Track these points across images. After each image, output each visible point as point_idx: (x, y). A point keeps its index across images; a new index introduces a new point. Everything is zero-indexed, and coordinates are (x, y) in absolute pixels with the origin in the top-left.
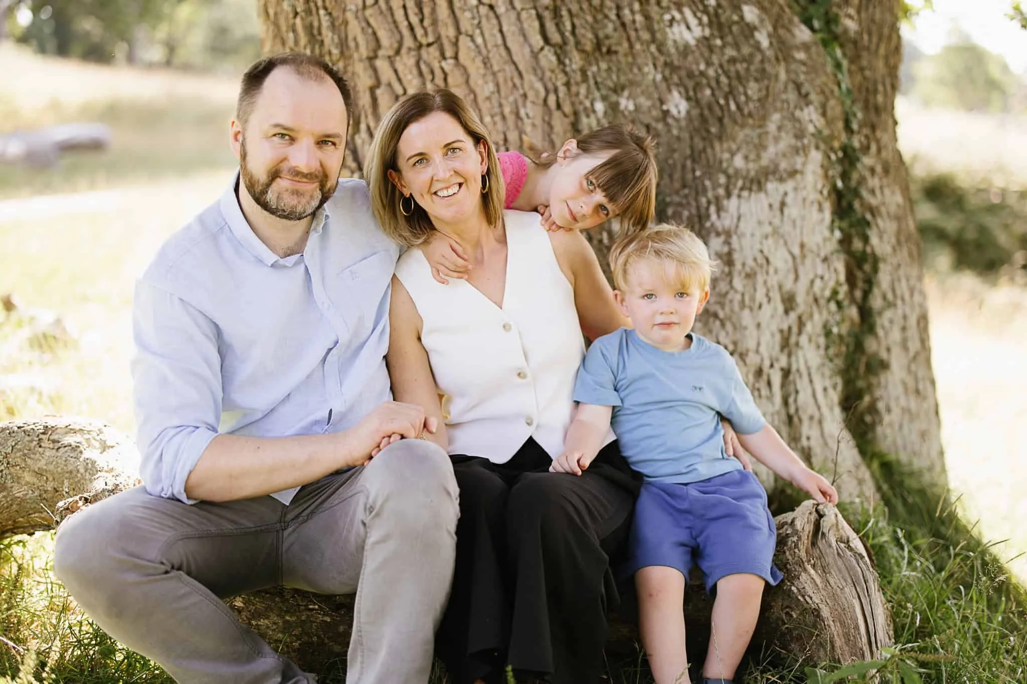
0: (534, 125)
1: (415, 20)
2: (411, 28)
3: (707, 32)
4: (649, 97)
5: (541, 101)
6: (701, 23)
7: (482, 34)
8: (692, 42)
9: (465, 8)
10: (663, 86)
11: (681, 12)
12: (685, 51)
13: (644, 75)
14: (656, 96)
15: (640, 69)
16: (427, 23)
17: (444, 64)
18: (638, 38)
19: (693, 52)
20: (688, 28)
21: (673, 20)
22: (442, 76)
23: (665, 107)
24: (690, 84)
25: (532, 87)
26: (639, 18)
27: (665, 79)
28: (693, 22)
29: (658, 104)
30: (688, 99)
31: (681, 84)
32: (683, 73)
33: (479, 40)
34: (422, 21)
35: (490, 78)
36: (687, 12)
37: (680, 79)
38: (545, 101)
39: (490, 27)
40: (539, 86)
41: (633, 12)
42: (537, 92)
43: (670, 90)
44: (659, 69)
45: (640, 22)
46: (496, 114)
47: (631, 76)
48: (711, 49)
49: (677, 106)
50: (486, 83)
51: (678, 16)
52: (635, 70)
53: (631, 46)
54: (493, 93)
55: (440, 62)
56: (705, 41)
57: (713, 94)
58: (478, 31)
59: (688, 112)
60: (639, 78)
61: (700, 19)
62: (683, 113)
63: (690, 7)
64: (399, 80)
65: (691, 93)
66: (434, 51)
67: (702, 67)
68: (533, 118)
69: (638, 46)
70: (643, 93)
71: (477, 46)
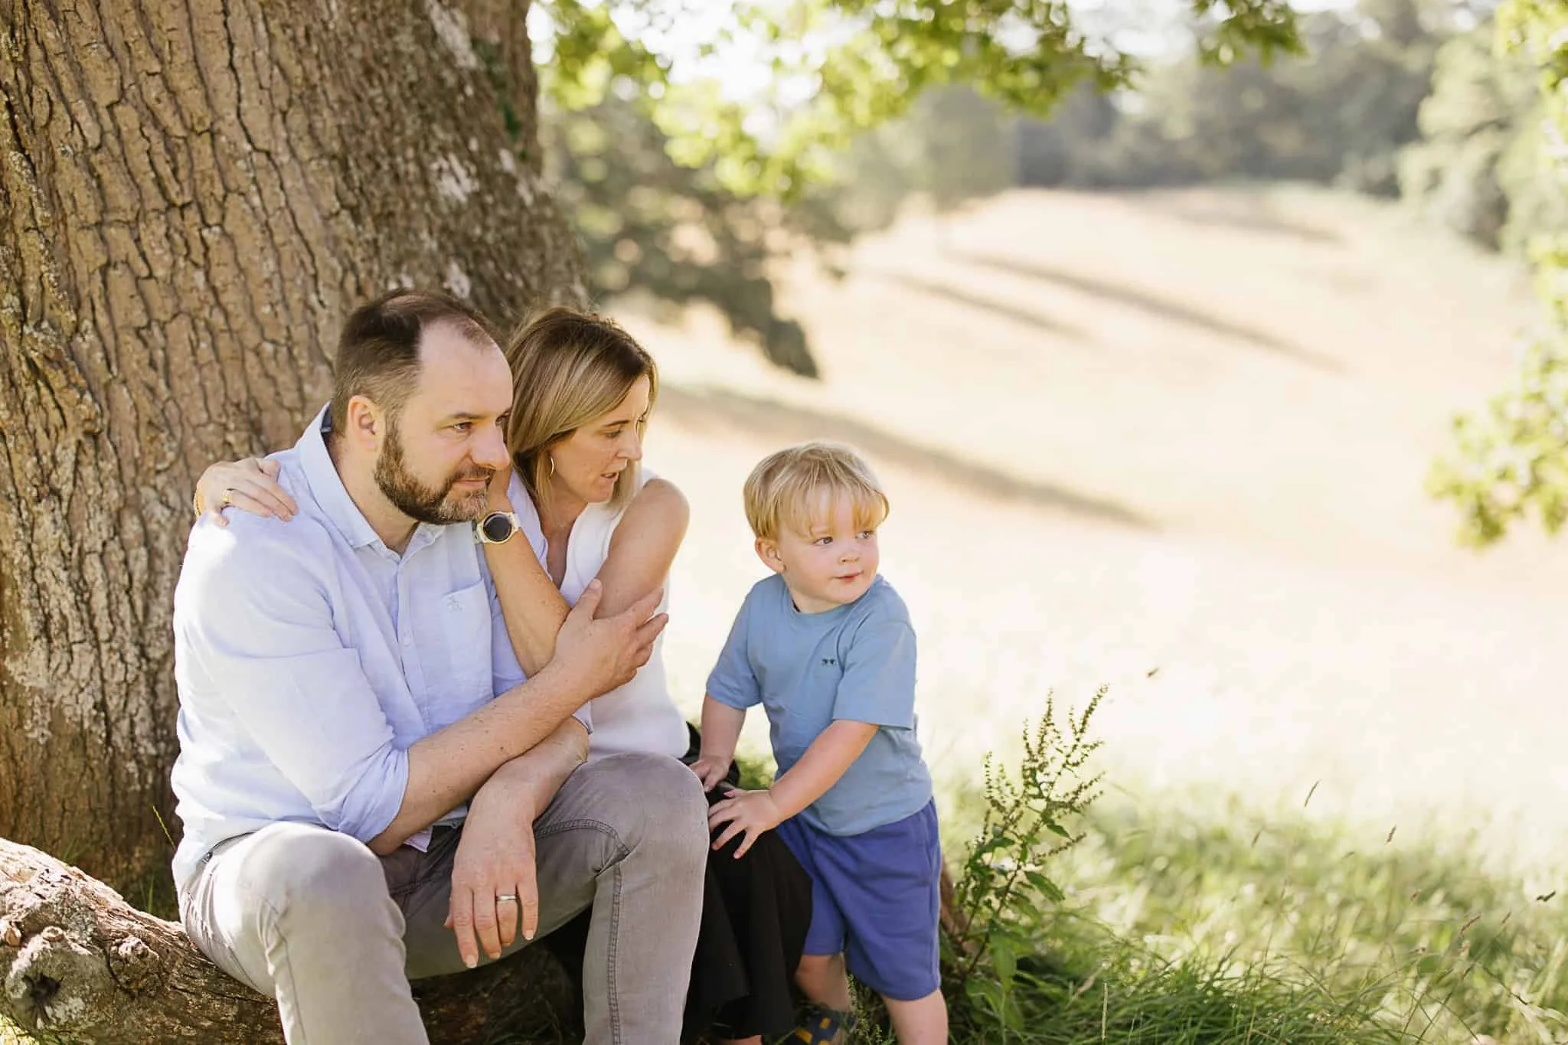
0: (331, 317)
1: (165, 170)
2: (159, 181)
3: (477, 186)
4: (427, 273)
5: (336, 285)
6: (469, 175)
7: (259, 191)
8: (463, 199)
9: (236, 154)
10: (441, 258)
11: (447, 159)
12: (457, 212)
13: (421, 242)
14: (434, 271)
15: (416, 235)
16: (183, 174)
17: (205, 232)
18: (413, 195)
19: (465, 212)
20: (458, 181)
21: (440, 170)
22: (202, 250)
23: (446, 285)
24: (469, 253)
25: (326, 266)
26: (412, 168)
27: (442, 247)
28: (461, 172)
29: (437, 280)
30: (469, 273)
31: (458, 255)
32: (459, 239)
33: (256, 200)
34: (175, 171)
35: (269, 252)
36: (453, 158)
37: (456, 246)
38: (342, 284)
39: (270, 184)
40: (334, 262)
41: (406, 161)
42: (334, 272)
43: (447, 262)
44: (436, 234)
45: (415, 174)
46: (277, 303)
47: (407, 246)
48: (484, 207)
49: (458, 282)
50: (265, 259)
51: (445, 165)
52: (411, 237)
53: (407, 206)
54: (273, 273)
55: (200, 230)
56: (475, 197)
57: (497, 268)
58: (254, 188)
59: (472, 292)
60: (416, 248)
61: (468, 170)
62: (466, 294)
63: (455, 152)
64: (143, 255)
65: (472, 266)
66: (192, 215)
67: (478, 231)
68: (331, 307)
69: (414, 206)
70: (421, 266)
71: (253, 209)
